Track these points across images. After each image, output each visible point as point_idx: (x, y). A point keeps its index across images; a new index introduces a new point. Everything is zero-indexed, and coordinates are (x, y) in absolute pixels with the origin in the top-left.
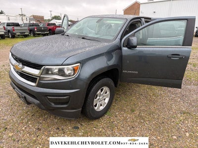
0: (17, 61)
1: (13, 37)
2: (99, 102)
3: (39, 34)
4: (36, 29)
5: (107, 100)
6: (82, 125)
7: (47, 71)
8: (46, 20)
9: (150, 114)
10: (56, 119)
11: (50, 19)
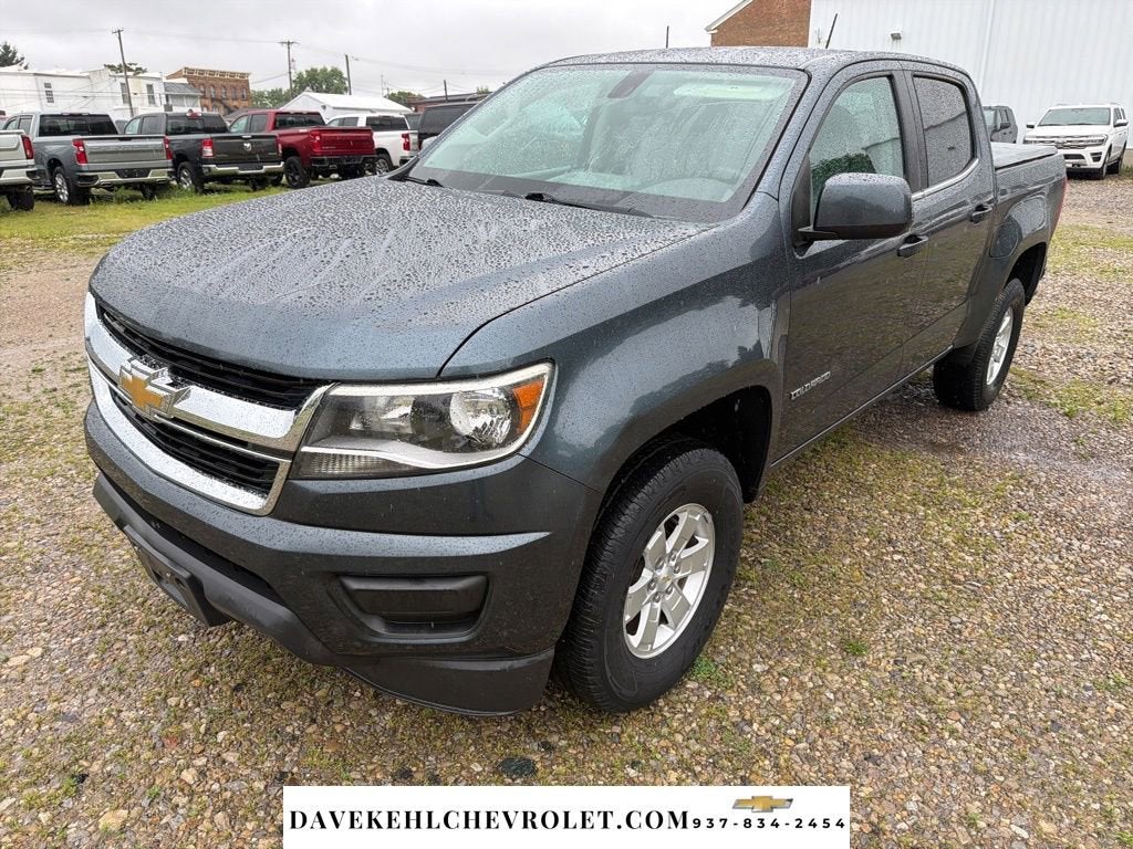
0: (138, 352)
1: (82, 195)
2: (654, 599)
3: (226, 179)
4: (208, 152)
5: (695, 590)
6: (548, 747)
7: (342, 420)
8: (261, 95)
9: (963, 670)
10: (382, 708)
11: (286, 87)
